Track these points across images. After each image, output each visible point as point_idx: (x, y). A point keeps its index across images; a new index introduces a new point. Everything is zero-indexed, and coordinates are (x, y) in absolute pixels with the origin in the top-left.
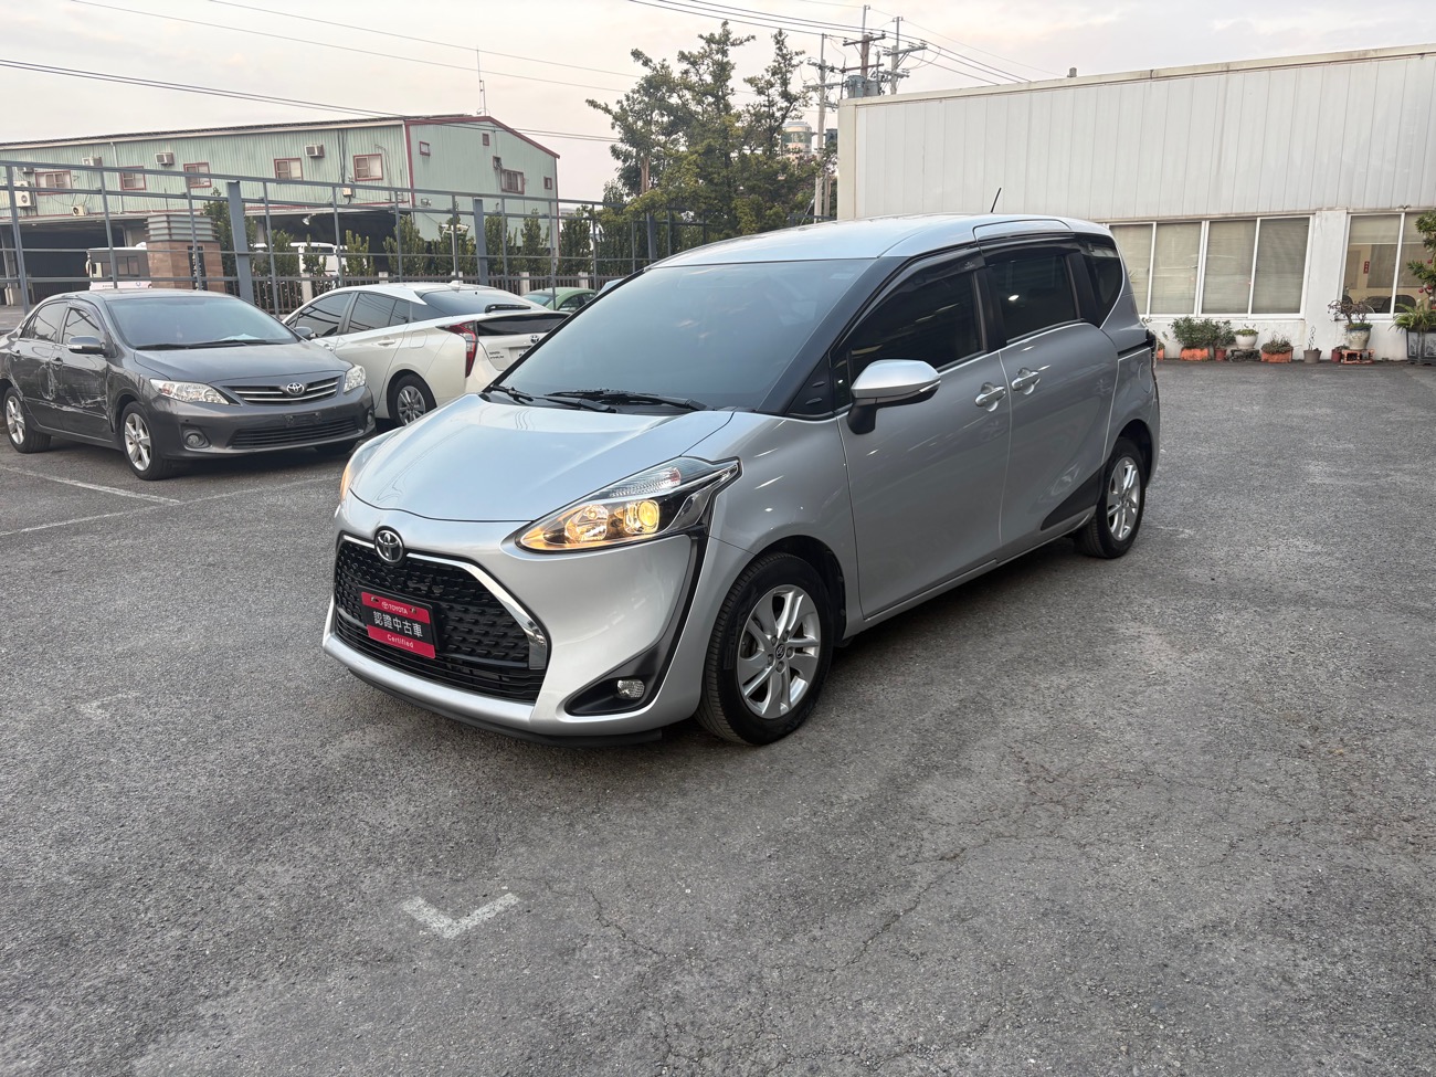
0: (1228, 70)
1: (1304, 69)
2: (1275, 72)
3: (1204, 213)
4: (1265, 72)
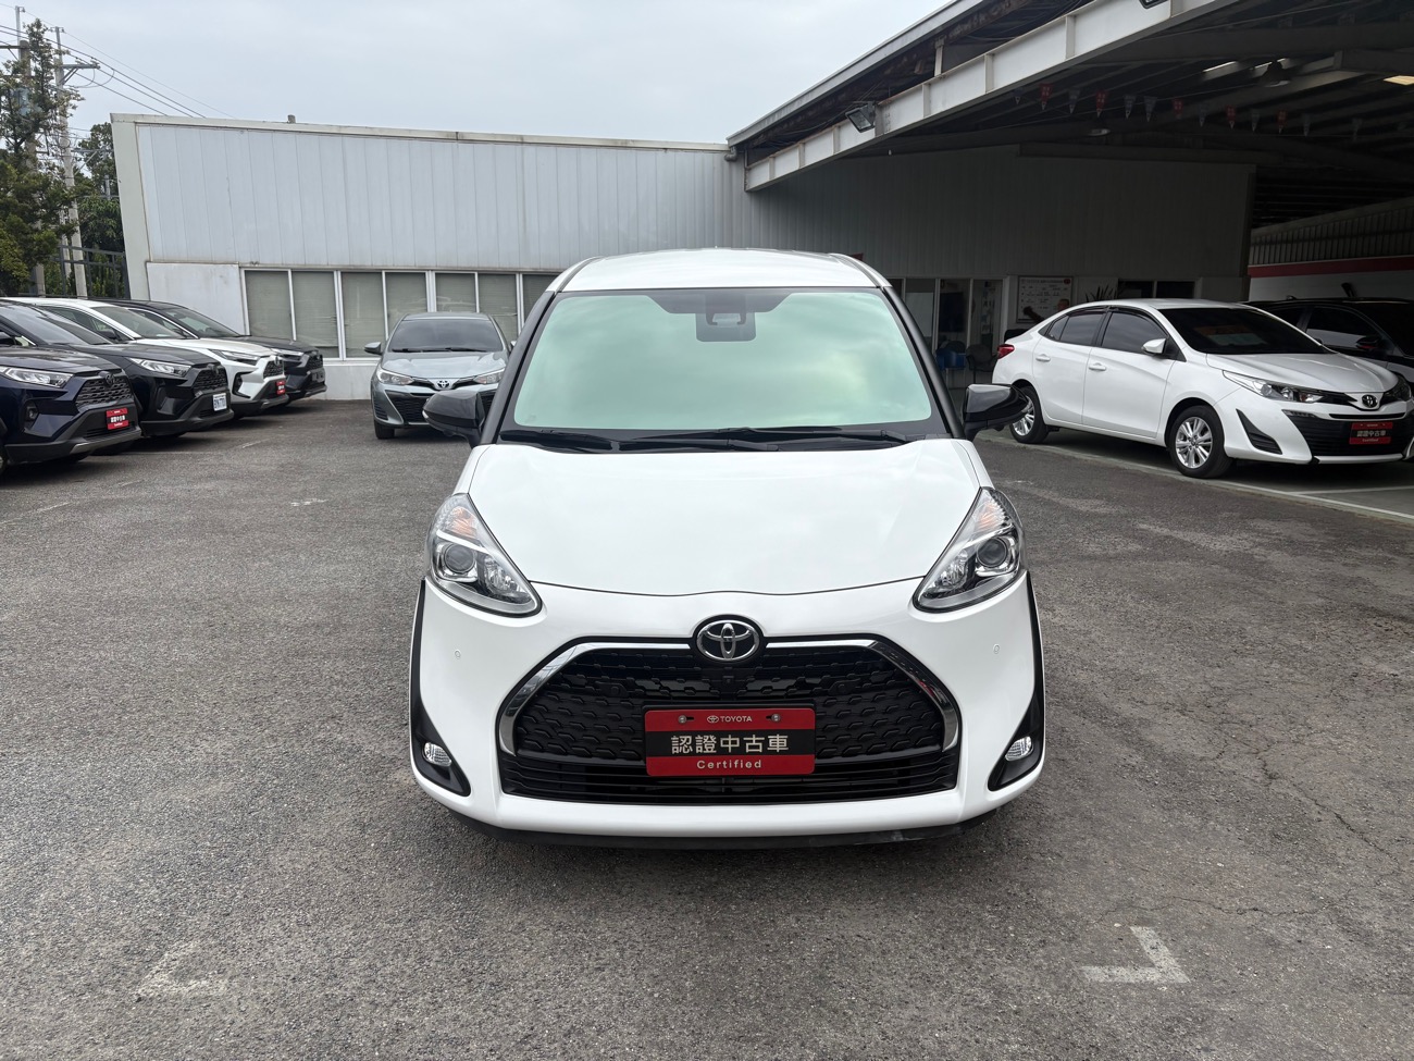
0: (522, 142)
1: (583, 150)
2: (560, 149)
3: (518, 266)
4: (552, 148)
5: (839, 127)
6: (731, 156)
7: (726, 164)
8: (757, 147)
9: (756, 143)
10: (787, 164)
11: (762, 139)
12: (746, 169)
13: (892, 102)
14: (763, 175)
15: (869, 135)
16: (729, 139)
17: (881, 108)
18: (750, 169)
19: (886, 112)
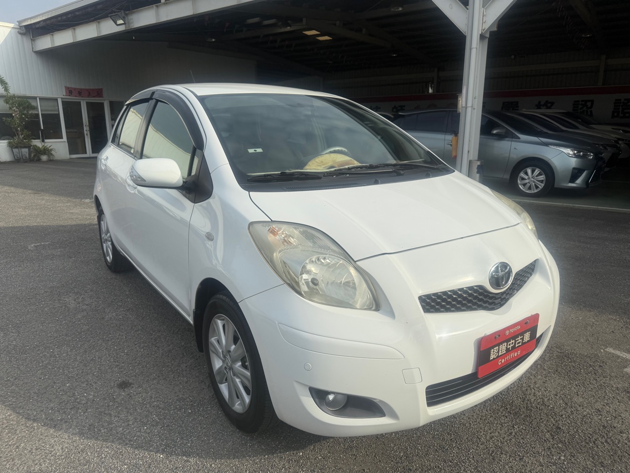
5: (99, 22)
6: (22, 32)
7: (19, 36)
8: (38, 28)
9: (37, 26)
10: (63, 38)
11: (42, 24)
12: (31, 40)
13: (134, 13)
14: (46, 43)
15: (122, 28)
16: (19, 22)
17: (127, 15)
18: (34, 40)
19: (130, 17)
